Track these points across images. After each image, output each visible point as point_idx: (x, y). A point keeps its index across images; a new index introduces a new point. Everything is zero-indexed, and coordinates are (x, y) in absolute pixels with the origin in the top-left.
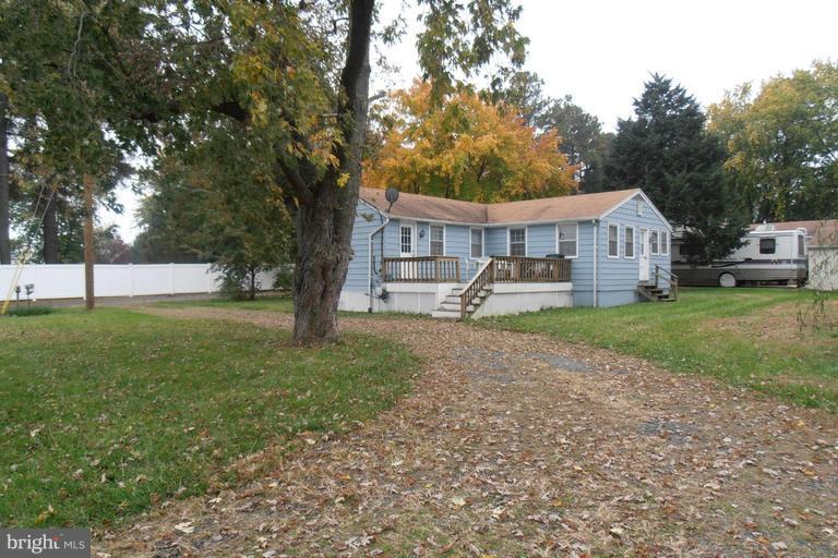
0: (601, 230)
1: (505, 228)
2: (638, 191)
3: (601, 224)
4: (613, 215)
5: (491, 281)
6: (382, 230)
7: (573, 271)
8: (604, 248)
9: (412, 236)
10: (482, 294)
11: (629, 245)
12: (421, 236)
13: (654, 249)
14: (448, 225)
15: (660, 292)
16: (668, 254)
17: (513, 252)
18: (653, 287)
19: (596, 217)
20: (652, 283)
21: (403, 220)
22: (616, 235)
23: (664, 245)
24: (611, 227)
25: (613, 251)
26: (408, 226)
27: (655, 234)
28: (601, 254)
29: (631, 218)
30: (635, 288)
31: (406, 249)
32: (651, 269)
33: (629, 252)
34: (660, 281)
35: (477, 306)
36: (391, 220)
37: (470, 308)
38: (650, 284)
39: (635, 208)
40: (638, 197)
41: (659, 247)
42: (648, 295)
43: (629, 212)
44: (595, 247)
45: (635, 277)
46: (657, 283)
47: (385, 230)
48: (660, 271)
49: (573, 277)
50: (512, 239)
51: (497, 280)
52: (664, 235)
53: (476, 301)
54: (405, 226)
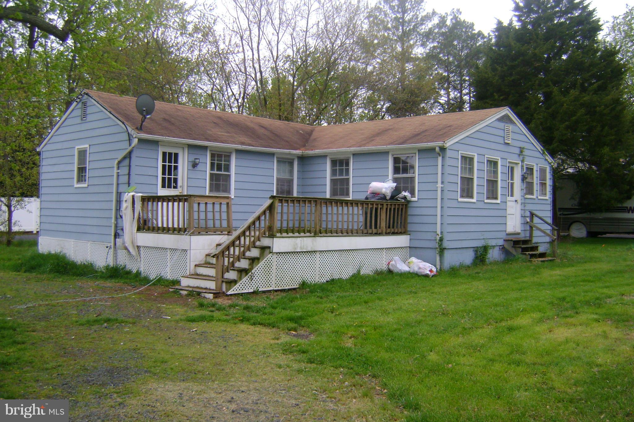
0: (448, 162)
1: (324, 156)
2: (506, 111)
3: (449, 153)
4: (468, 141)
5: (271, 233)
6: (129, 156)
7: (410, 219)
8: (452, 187)
9: (180, 165)
10: (255, 253)
11: (492, 184)
12: (195, 165)
13: (529, 189)
14: (238, 151)
15: (535, 248)
16: (548, 196)
17: (334, 192)
18: (525, 242)
19: (440, 143)
20: (523, 236)
21: (163, 141)
22: (471, 170)
23: (543, 185)
24: (464, 158)
25: (467, 192)
26: (173, 151)
27: (530, 170)
28: (448, 195)
29: (493, 146)
30: (501, 242)
31: (169, 183)
32: (523, 217)
33: (492, 194)
34: (536, 233)
35: (243, 272)
36: (141, 141)
37: (232, 275)
38: (522, 237)
39: (501, 133)
40: (505, 119)
41: (536, 187)
42: (517, 253)
43: (493, 138)
44: (439, 185)
45: (501, 228)
46: (531, 235)
47: (134, 155)
48: (536, 220)
49: (410, 228)
50: (334, 172)
51: (281, 231)
52: (543, 171)
53: (243, 264)
54: (168, 150)
